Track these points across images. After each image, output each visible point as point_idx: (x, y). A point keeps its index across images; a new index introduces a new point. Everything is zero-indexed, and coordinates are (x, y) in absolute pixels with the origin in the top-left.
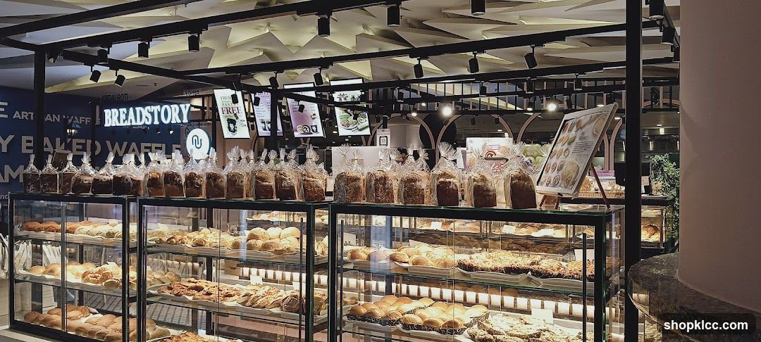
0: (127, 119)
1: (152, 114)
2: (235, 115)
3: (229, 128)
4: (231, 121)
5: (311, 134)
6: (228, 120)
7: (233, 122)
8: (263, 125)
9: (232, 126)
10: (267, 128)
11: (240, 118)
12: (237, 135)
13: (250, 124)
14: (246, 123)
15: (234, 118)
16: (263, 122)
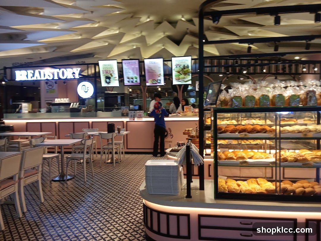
0: (33, 76)
1: (53, 73)
3: (106, 81)
5: (157, 84)
6: (106, 77)
7: (108, 78)
8: (128, 80)
9: (108, 80)
11: (114, 76)
12: (111, 85)
14: (117, 78)
15: (110, 76)
16: (128, 78)
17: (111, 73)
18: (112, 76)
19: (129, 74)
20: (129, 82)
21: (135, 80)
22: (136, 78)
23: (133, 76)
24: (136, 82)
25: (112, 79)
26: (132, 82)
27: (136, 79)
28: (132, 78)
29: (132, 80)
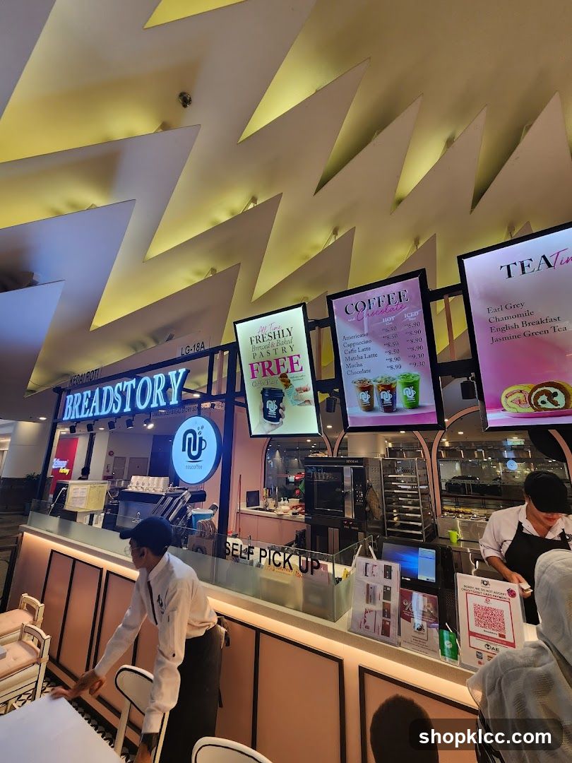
0: (89, 406)
1: (123, 394)
2: (284, 376)
3: (265, 411)
4: (271, 394)
6: (263, 392)
7: (276, 395)
8: (365, 397)
9: (272, 406)
10: (376, 404)
11: (296, 384)
13: (323, 397)
14: (310, 394)
15: (280, 386)
16: (367, 389)
17: (283, 371)
18: (287, 384)
19: (366, 363)
20: (369, 408)
21: (403, 394)
22: (412, 385)
23: (394, 374)
24: (414, 406)
25: (287, 401)
26: (389, 408)
27: (410, 393)
28: (389, 388)
29: (387, 396)
